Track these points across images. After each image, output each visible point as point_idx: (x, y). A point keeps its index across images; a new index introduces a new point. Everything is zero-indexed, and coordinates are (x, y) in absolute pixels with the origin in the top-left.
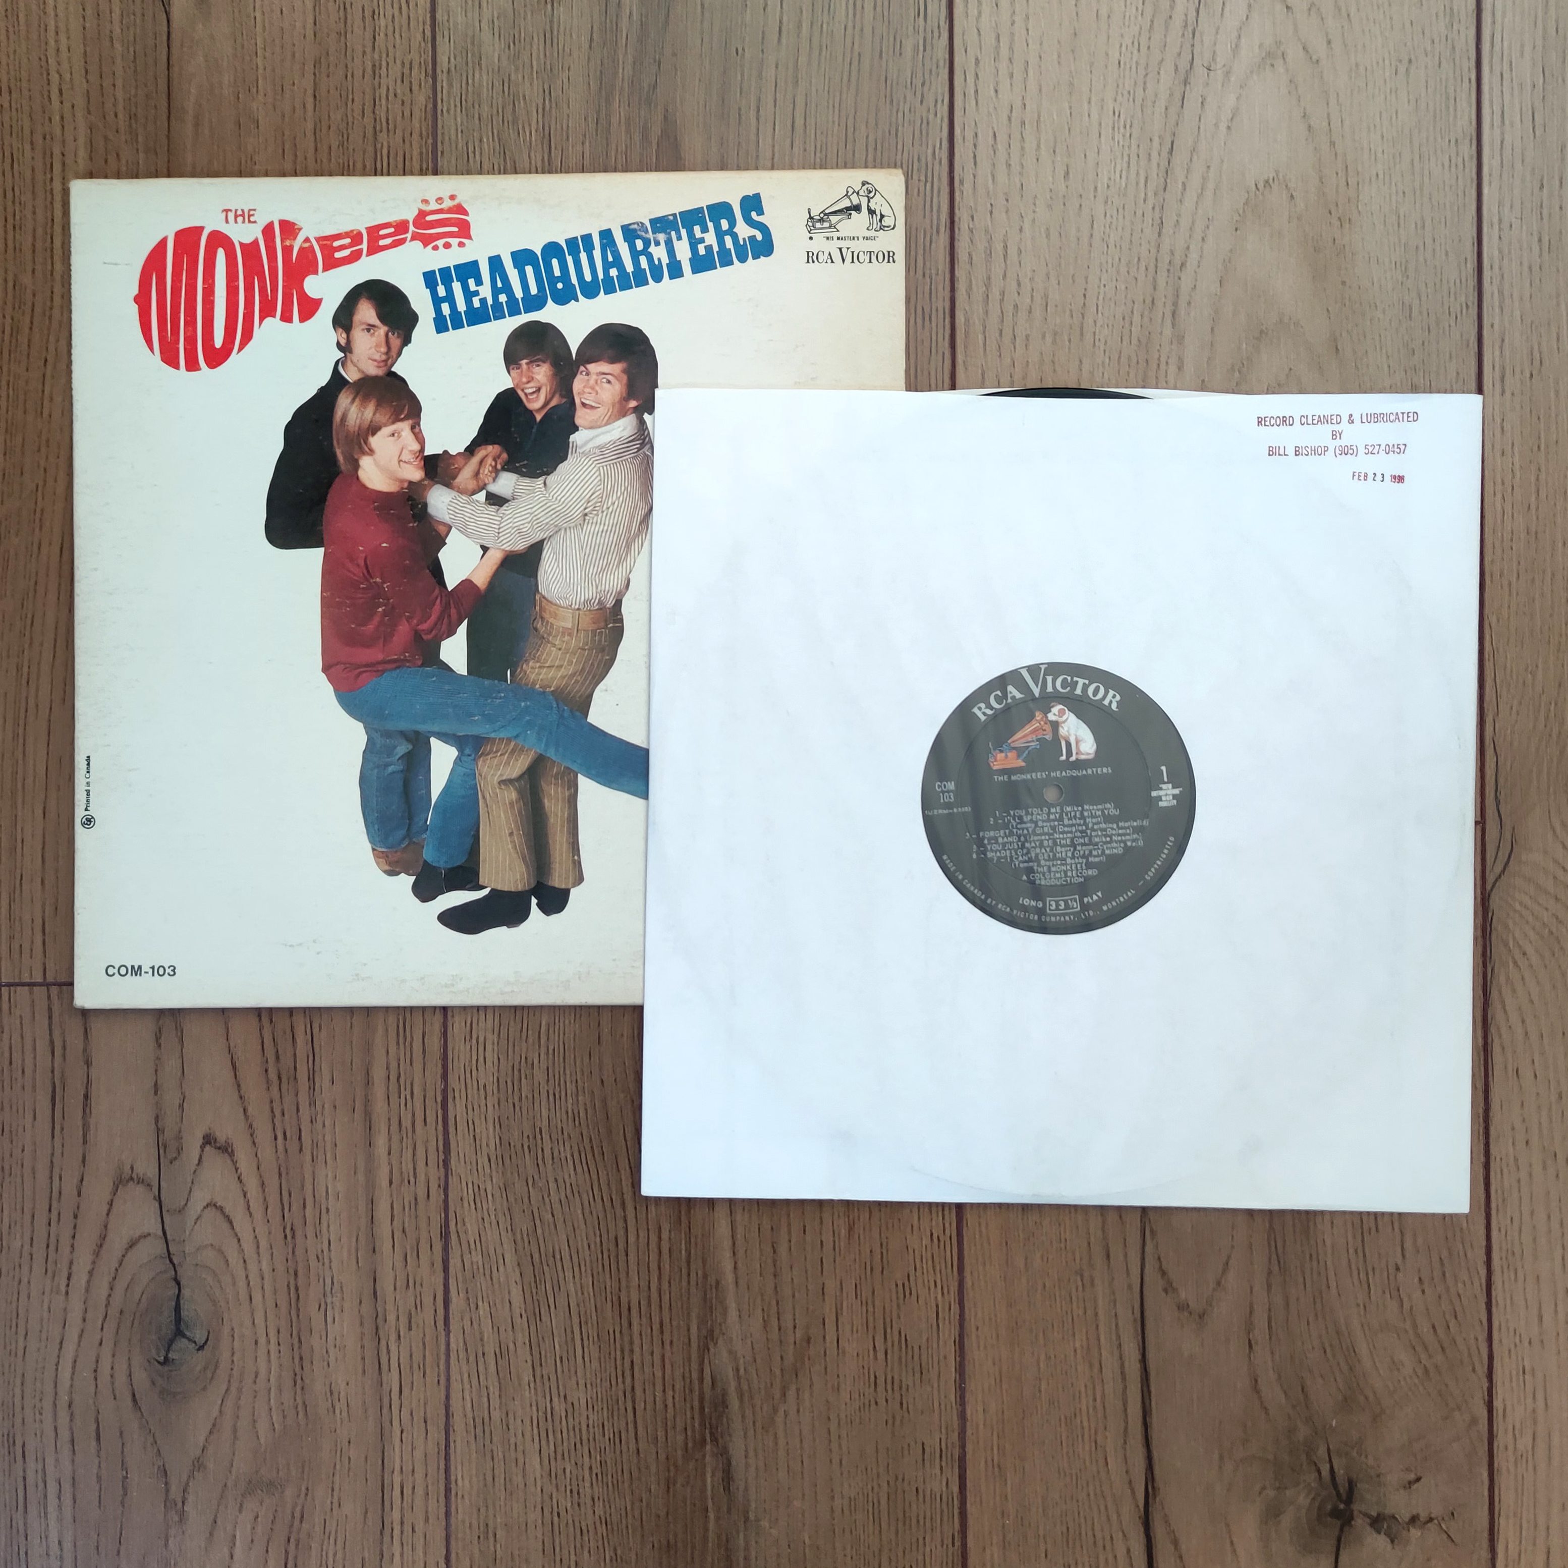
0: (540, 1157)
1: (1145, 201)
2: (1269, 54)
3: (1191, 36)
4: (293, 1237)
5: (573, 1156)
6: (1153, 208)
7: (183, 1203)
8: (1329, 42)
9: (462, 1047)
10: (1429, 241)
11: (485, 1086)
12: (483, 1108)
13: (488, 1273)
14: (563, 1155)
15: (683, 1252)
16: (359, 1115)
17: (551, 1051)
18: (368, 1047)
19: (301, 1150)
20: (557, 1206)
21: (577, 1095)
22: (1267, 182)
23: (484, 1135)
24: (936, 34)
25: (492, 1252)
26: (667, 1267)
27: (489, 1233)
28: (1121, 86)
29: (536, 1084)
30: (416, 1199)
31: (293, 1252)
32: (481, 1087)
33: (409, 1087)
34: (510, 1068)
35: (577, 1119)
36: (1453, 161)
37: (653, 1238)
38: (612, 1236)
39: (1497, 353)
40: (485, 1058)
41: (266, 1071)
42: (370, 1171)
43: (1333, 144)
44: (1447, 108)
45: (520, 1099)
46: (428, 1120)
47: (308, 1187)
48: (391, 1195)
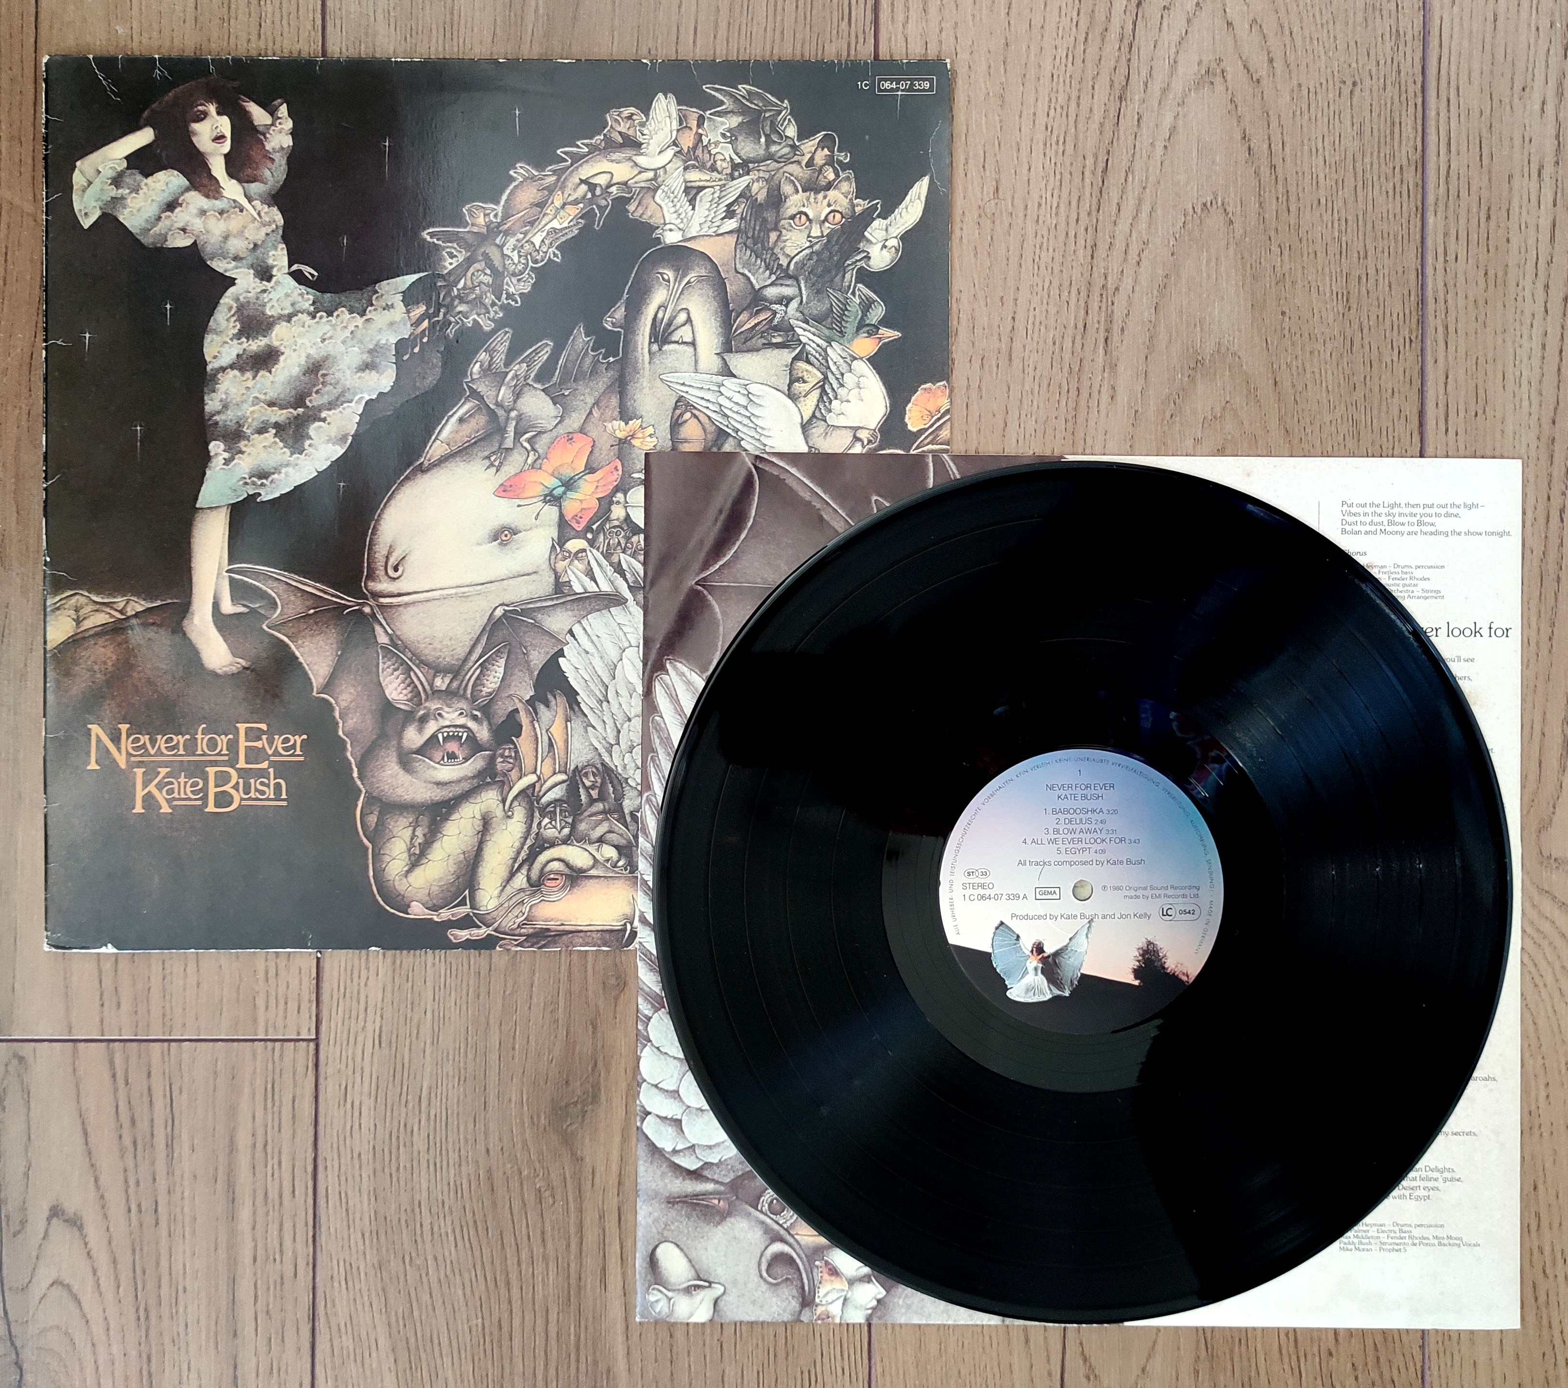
0: (418, 1232)
1: (1077, 220)
2: (1208, 72)
3: (1127, 49)
4: (147, 1318)
5: (454, 1232)
6: (1086, 229)
7: (27, 1280)
8: (1271, 61)
9: (336, 1114)
10: (1372, 272)
11: (360, 1155)
12: (358, 1179)
13: (359, 1359)
14: (443, 1231)
15: (572, 1337)
16: (220, 1186)
17: (432, 1117)
18: (232, 1111)
19: (157, 1224)
20: (435, 1285)
21: (460, 1165)
22: (1205, 205)
23: (358, 1206)
24: (861, 40)
25: (364, 1336)
26: (554, 1352)
27: (361, 1314)
28: (1053, 100)
29: (415, 1154)
30: (282, 1279)
31: (147, 1336)
32: (356, 1156)
33: (276, 1156)
34: (387, 1136)
35: (459, 1191)
36: (1397, 190)
37: (540, 1321)
38: (495, 1319)
39: (1442, 391)
40: (360, 1125)
41: (120, 1137)
42: (232, 1247)
43: (1273, 167)
44: (1392, 133)
45: (398, 1169)
46: (297, 1193)
47: (164, 1263)
48: (255, 1274)
